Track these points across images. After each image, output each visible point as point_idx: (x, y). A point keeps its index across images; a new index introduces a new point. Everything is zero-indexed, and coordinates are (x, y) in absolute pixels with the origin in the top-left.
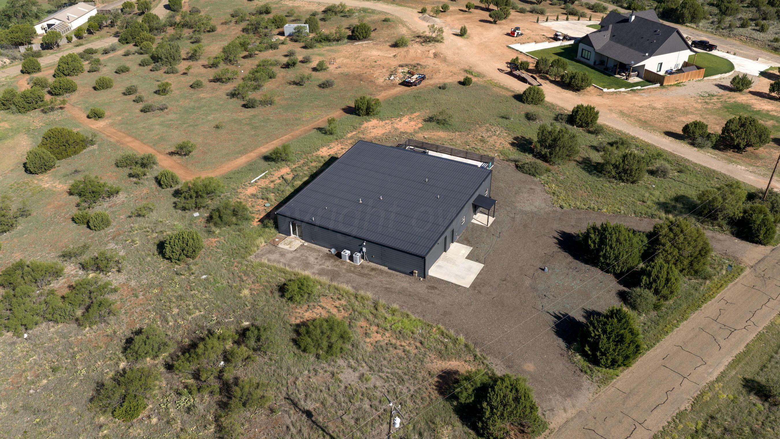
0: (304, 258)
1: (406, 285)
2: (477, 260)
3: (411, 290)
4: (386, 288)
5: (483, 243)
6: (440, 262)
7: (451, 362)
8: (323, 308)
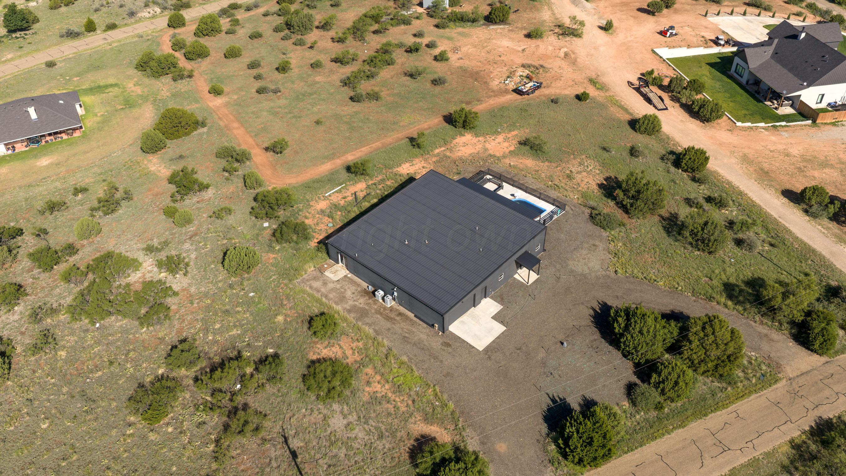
0: (342, 290)
1: (423, 337)
2: (502, 323)
3: (426, 343)
4: (404, 337)
5: (516, 303)
6: (465, 318)
7: (432, 427)
8: (341, 347)
